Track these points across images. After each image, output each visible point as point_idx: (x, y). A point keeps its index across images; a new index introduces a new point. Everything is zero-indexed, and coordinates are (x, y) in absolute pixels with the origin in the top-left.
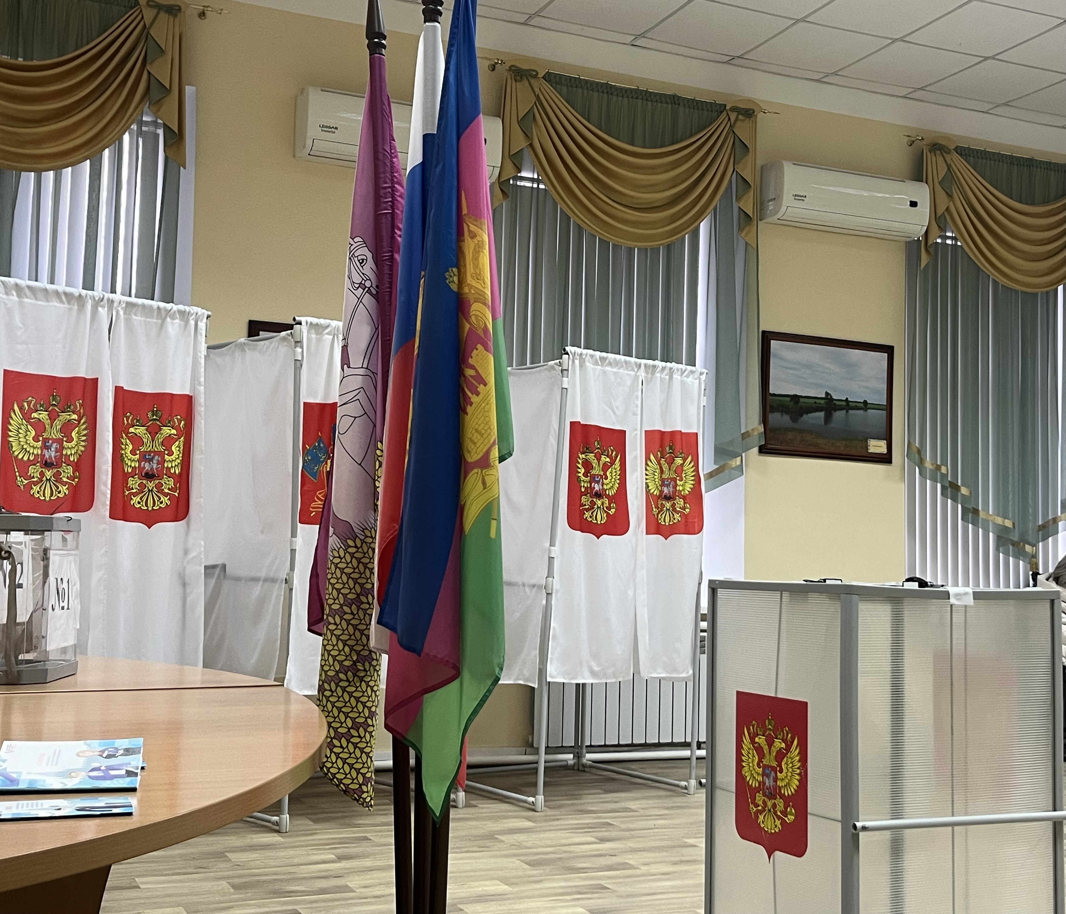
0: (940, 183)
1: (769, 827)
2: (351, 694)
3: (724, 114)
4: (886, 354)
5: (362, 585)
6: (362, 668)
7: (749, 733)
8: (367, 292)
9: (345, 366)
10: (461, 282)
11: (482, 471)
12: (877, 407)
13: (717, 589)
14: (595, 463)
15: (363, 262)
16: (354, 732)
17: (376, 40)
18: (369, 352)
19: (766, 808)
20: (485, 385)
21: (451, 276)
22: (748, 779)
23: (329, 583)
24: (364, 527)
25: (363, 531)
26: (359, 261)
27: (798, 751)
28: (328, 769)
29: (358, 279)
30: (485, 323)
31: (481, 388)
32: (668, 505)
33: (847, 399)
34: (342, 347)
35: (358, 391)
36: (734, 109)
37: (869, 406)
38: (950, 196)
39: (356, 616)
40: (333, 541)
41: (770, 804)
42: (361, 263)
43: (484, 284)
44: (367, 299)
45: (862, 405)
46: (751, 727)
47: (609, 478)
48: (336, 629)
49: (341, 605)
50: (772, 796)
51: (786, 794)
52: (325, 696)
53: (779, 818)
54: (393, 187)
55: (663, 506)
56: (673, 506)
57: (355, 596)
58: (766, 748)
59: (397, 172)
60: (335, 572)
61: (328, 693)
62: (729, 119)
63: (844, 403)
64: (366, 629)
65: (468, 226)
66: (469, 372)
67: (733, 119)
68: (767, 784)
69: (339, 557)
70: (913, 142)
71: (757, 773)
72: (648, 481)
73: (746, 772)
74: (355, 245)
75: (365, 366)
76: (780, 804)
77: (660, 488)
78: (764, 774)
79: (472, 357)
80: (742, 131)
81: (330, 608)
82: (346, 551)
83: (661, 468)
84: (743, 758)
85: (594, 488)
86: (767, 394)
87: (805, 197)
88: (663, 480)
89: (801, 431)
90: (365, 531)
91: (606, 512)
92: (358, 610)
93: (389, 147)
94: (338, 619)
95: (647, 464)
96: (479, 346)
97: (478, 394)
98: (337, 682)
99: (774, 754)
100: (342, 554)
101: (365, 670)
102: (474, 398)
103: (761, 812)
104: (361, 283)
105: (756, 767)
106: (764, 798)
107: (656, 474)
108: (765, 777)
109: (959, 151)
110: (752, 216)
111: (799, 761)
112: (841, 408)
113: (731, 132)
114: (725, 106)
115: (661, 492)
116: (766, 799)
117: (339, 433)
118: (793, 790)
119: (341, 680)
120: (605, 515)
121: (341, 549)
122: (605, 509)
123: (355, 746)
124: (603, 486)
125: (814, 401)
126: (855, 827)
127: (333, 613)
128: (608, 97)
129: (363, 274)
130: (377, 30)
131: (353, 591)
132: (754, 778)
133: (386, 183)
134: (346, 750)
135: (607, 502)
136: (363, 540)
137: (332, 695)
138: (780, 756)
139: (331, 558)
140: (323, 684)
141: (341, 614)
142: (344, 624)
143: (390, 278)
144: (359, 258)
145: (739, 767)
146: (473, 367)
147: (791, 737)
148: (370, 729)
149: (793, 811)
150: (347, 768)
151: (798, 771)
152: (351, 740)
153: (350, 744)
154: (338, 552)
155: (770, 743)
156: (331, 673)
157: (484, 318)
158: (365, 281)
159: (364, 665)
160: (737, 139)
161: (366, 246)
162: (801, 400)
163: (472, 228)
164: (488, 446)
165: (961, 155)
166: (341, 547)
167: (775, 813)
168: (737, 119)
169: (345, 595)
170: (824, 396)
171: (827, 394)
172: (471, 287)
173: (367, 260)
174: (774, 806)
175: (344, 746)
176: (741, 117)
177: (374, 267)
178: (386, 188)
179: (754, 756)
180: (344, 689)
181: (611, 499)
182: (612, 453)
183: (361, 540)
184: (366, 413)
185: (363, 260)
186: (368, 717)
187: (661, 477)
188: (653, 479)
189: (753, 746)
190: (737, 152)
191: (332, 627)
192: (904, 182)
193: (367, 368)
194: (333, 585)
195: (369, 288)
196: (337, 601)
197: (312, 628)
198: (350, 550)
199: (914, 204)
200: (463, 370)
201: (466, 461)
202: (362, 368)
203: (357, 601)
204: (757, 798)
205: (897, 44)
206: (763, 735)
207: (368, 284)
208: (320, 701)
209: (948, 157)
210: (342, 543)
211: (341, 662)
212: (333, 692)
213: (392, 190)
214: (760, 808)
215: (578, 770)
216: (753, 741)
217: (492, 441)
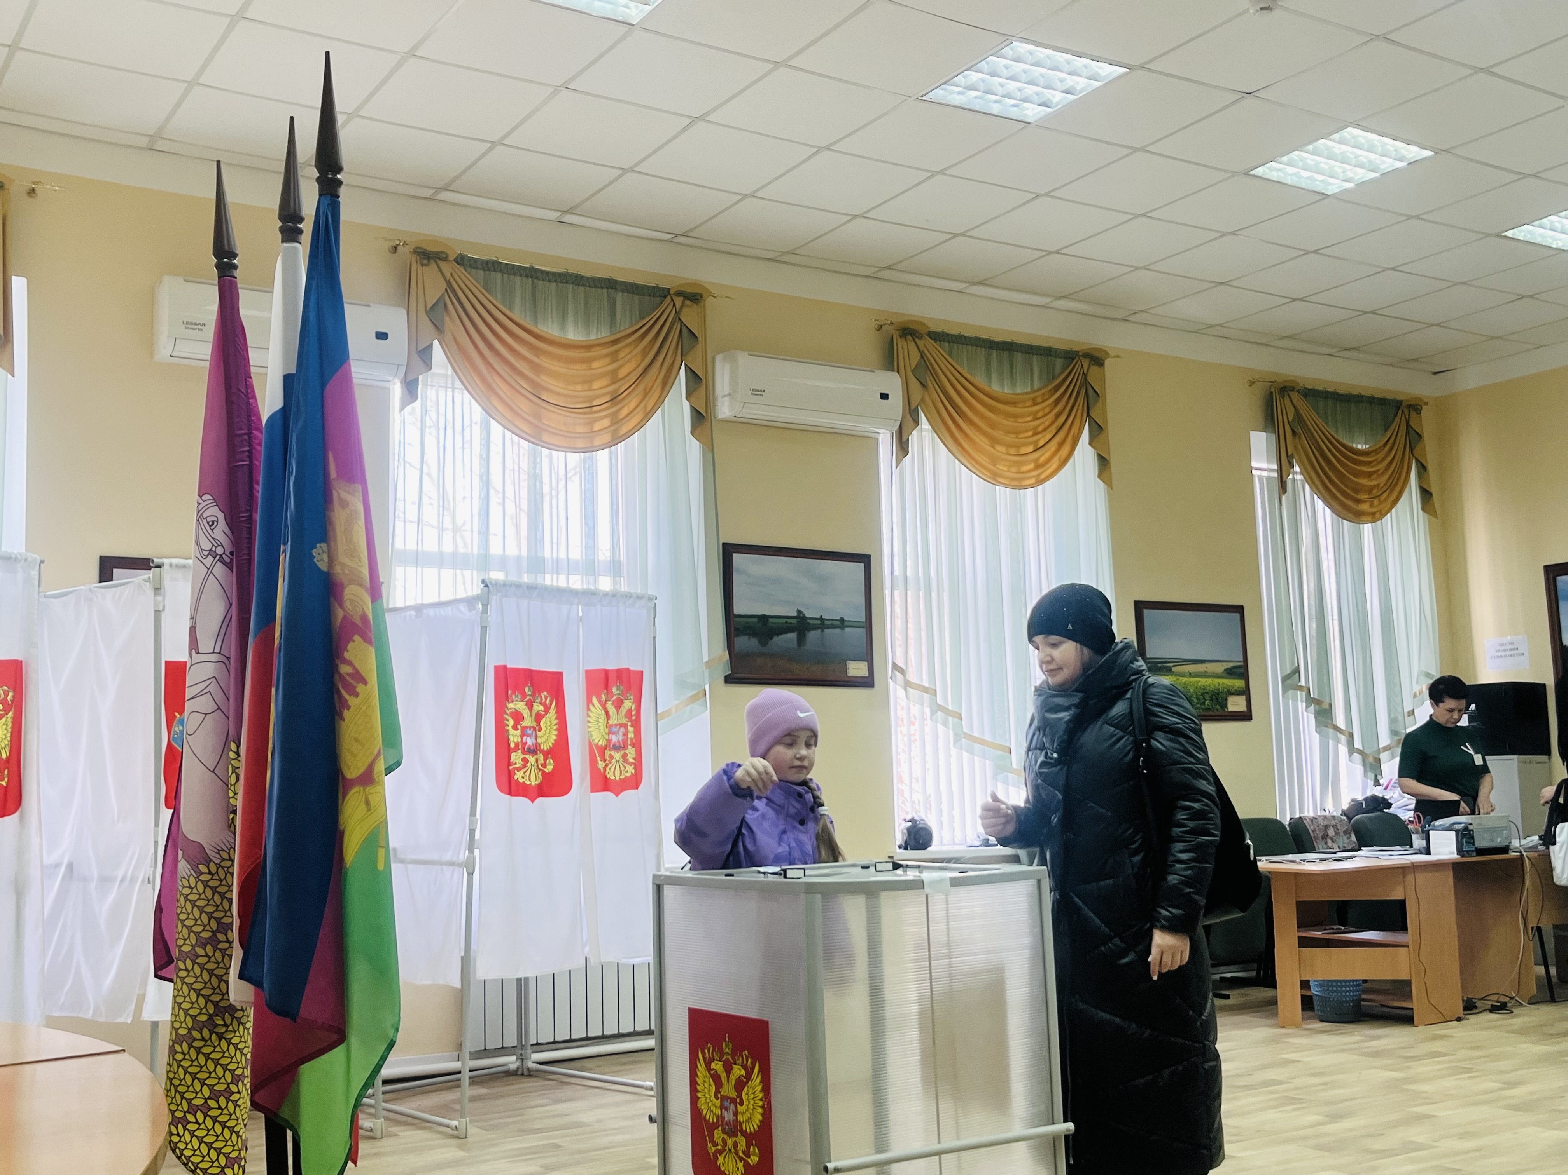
0: (913, 372)
1: (731, 1171)
2: (207, 1056)
3: (668, 299)
4: (863, 565)
5: (219, 920)
6: (222, 1023)
7: (704, 1058)
8: (218, 560)
9: (193, 651)
10: (331, 561)
11: (364, 790)
12: (855, 625)
13: (663, 885)
14: (525, 712)
15: (213, 524)
16: (212, 1103)
17: (225, 260)
18: (222, 634)
19: (727, 1148)
20: (365, 682)
21: (319, 554)
22: (704, 1112)
23: (179, 919)
24: (220, 849)
25: (219, 854)
26: (208, 523)
27: (759, 1080)
28: (182, 1151)
29: (206, 545)
30: (363, 609)
31: (360, 688)
32: (617, 756)
33: (822, 616)
34: (190, 628)
35: (210, 681)
36: (680, 294)
37: (846, 623)
38: (924, 385)
39: (213, 959)
40: (183, 867)
41: (730, 1142)
42: (210, 526)
43: (360, 561)
44: (219, 569)
45: (838, 623)
46: (706, 1051)
47: (544, 729)
48: (188, 976)
49: (192, 946)
50: (732, 1134)
51: (748, 1131)
52: (176, 1060)
53: (741, 1159)
54: (249, 434)
55: (611, 757)
56: (624, 756)
57: (210, 934)
58: (723, 1075)
59: (254, 415)
60: (185, 905)
61: (179, 1057)
62: (674, 305)
63: (819, 622)
64: (226, 973)
65: (339, 494)
66: (344, 669)
67: (678, 305)
68: (726, 1119)
69: (190, 887)
70: (881, 326)
71: (714, 1105)
72: (590, 730)
73: (702, 1104)
74: (203, 504)
75: (217, 650)
76: (742, 1141)
77: (607, 737)
78: (722, 1107)
79: (348, 651)
80: (690, 316)
81: (180, 950)
82: (197, 879)
83: (607, 713)
84: (698, 1087)
85: (526, 743)
86: (732, 615)
87: (764, 391)
88: (608, 726)
89: (772, 656)
90: (221, 852)
91: (540, 770)
92: (215, 951)
93: (244, 387)
94: (189, 964)
95: (588, 709)
96: (357, 638)
97: (357, 695)
98: (189, 1042)
99: (733, 1083)
100: (193, 882)
101: (226, 1025)
102: (352, 701)
103: (720, 1152)
104: (210, 550)
105: (713, 1098)
106: (723, 1136)
107: (600, 720)
108: (723, 1110)
109: (932, 336)
110: (704, 414)
111: (762, 1091)
112: (815, 628)
113: (677, 319)
114: (669, 289)
115: (609, 741)
116: (726, 1137)
117: (187, 733)
118: (756, 1127)
119: (195, 1040)
120: (540, 774)
121: (191, 877)
122: (540, 767)
123: (214, 1120)
124: (536, 739)
125: (784, 620)
126: (826, 1169)
127: (184, 956)
128: (533, 281)
129: (213, 538)
130: (226, 248)
131: (208, 928)
132: (712, 1111)
133: (241, 429)
134: (202, 1126)
135: (541, 757)
136: (219, 864)
137: (184, 1059)
138: (740, 1085)
139: (180, 888)
140: (173, 1045)
141: (193, 958)
142: (197, 969)
143: (248, 543)
144: (209, 519)
145: (694, 1100)
146: (350, 663)
147: (752, 1063)
148: (235, 1097)
149: (757, 1151)
150: (204, 1149)
151: (761, 1103)
152: (209, 1113)
153: (208, 1118)
154: (188, 881)
155: (728, 1070)
156: (183, 1032)
157: (361, 603)
158: (216, 547)
159: (223, 1019)
160: (684, 329)
161: (217, 505)
162: (771, 620)
163: (344, 495)
164: (372, 757)
165: (935, 340)
166: (191, 874)
167: (737, 1153)
168: (683, 305)
169: (197, 934)
170: (795, 615)
171: (799, 612)
172: (343, 565)
173: (217, 522)
174: (735, 1145)
175: (201, 1121)
176: (688, 302)
177: (227, 530)
178: (240, 435)
179: (710, 1085)
180: (198, 1051)
181: (546, 754)
182: (546, 700)
183: (216, 864)
184: (219, 708)
185: (213, 522)
186: (232, 1083)
187: (608, 723)
188: (597, 727)
189: (709, 1073)
190: (685, 341)
191: (183, 974)
192: (874, 372)
193: (220, 653)
194: (183, 921)
195: (221, 556)
196: (188, 942)
197: (159, 973)
198: (202, 878)
199: (884, 396)
200: (337, 665)
201: (344, 777)
202: (213, 653)
203: (213, 941)
204: (716, 1136)
205: (858, 220)
206: (720, 1061)
207: (220, 551)
208: (171, 1066)
209: (920, 343)
210: (193, 869)
211: (194, 1017)
212: (185, 1055)
213: (250, 438)
214: (719, 1147)
215: (523, 1074)
216: (709, 1068)
217: (376, 752)
